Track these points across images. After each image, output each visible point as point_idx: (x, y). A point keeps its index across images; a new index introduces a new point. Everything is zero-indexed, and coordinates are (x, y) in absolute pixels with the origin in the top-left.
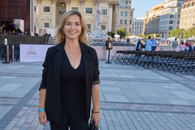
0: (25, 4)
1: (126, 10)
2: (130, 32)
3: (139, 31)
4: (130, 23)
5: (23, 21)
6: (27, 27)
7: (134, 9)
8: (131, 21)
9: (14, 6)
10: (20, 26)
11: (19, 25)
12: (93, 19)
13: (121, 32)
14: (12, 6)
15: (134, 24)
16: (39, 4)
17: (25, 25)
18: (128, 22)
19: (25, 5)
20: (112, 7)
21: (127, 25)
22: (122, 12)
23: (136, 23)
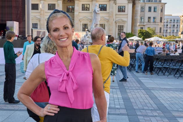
0: (20, 3)
1: (155, 5)
2: (160, 32)
3: (175, 31)
4: (161, 21)
5: (18, 23)
6: (22, 29)
7: (166, 3)
8: (161, 18)
9: (7, 6)
10: (13, 29)
11: (12, 27)
12: (107, 18)
13: (146, 33)
14: (5, 6)
15: (169, 22)
16: (42, 2)
17: (19, 28)
18: (158, 20)
19: (20, 5)
20: (132, 2)
21: (157, 23)
22: (150, 8)
23: (171, 20)
